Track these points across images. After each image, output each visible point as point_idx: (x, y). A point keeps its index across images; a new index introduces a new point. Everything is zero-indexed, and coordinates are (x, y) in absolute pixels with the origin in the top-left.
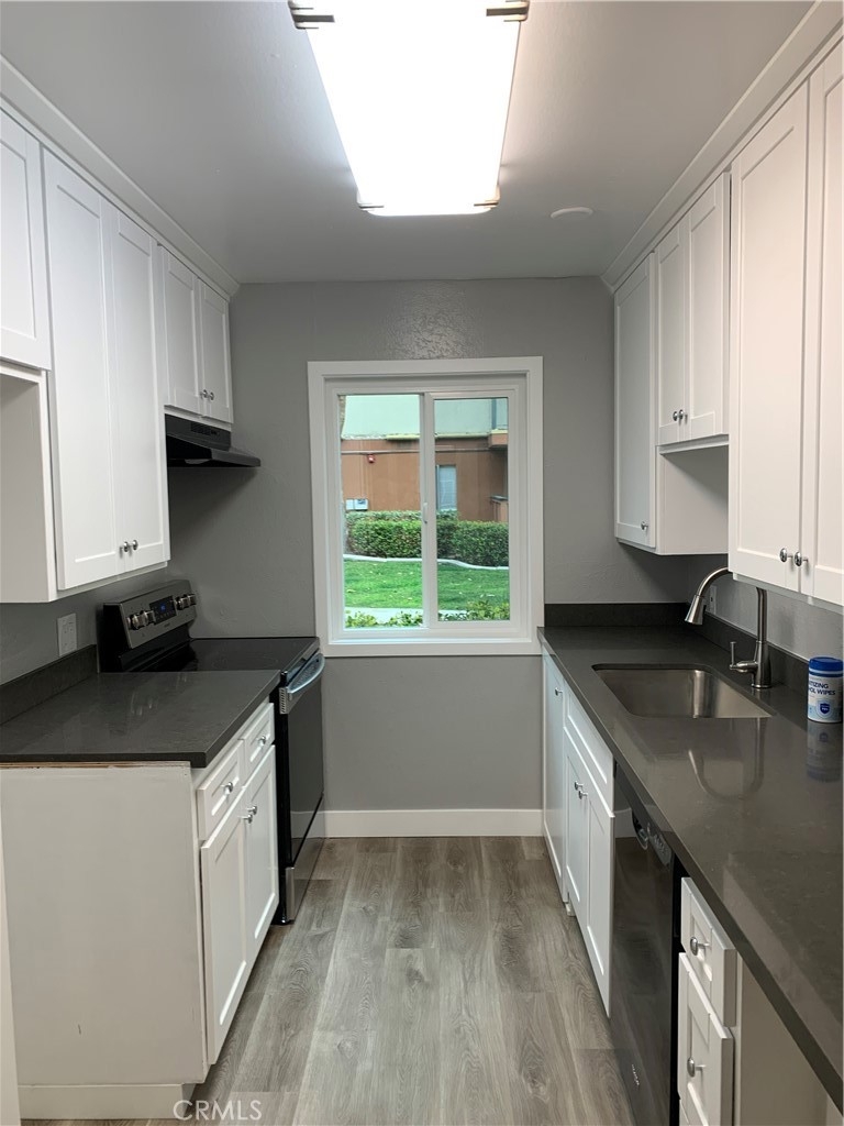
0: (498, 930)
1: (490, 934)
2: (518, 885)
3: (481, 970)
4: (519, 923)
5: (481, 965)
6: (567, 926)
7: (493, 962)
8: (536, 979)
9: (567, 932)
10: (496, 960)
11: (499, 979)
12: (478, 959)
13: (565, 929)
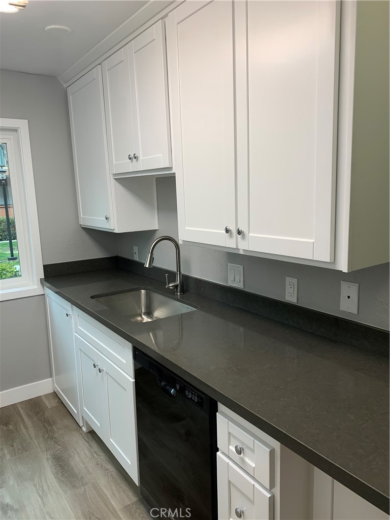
0: (48, 456)
1: (45, 461)
2: (50, 425)
3: (48, 486)
4: (59, 447)
5: (47, 483)
6: (87, 439)
7: (53, 477)
8: (82, 477)
9: (88, 442)
10: (54, 476)
11: (61, 487)
12: (43, 480)
13: (86, 441)
